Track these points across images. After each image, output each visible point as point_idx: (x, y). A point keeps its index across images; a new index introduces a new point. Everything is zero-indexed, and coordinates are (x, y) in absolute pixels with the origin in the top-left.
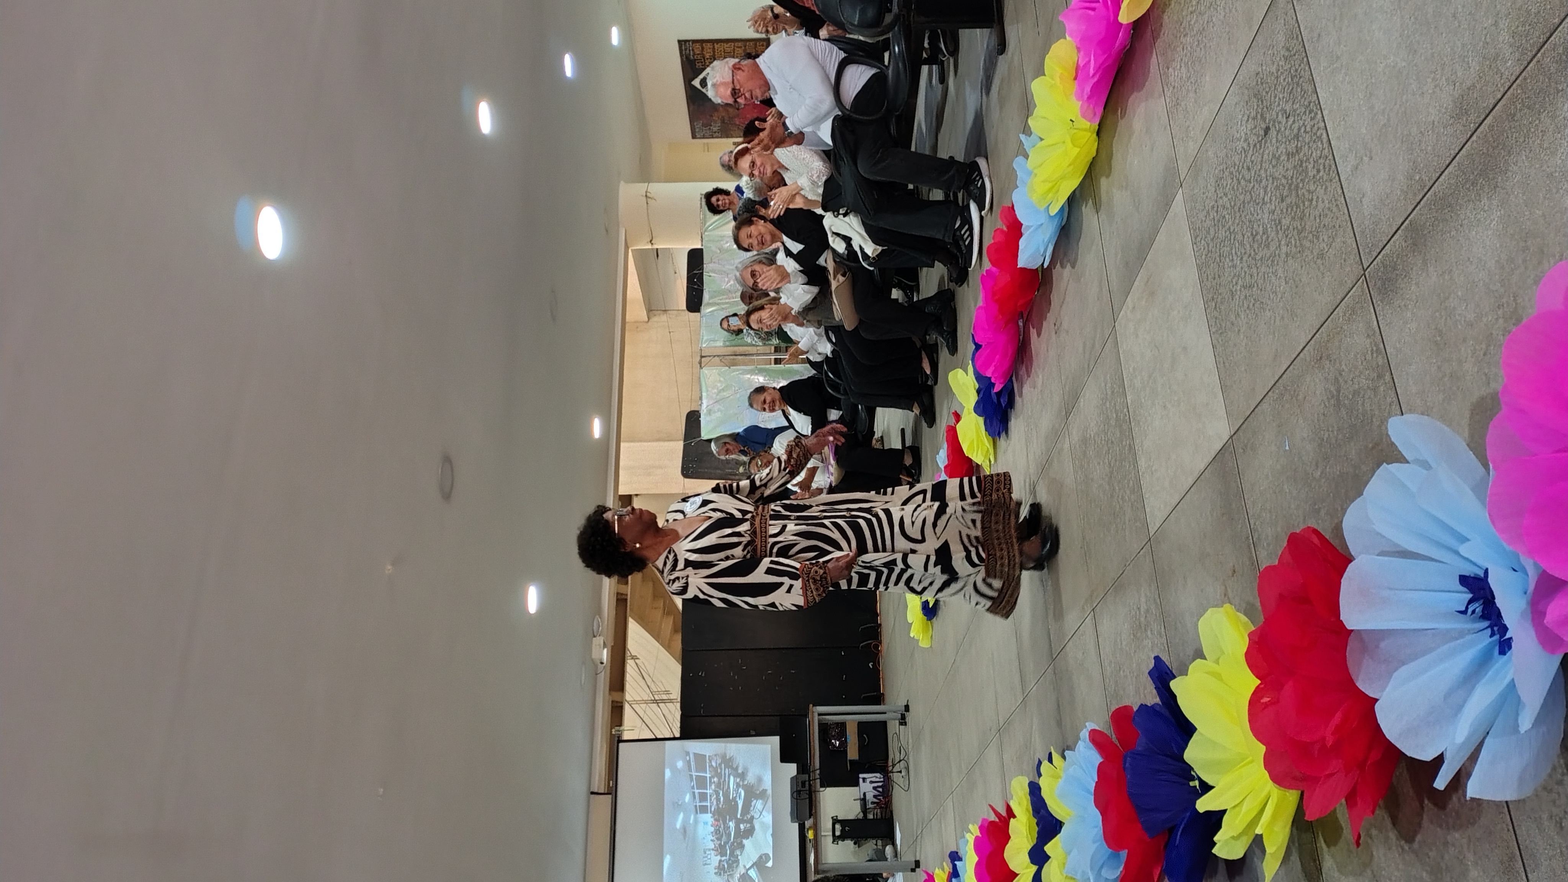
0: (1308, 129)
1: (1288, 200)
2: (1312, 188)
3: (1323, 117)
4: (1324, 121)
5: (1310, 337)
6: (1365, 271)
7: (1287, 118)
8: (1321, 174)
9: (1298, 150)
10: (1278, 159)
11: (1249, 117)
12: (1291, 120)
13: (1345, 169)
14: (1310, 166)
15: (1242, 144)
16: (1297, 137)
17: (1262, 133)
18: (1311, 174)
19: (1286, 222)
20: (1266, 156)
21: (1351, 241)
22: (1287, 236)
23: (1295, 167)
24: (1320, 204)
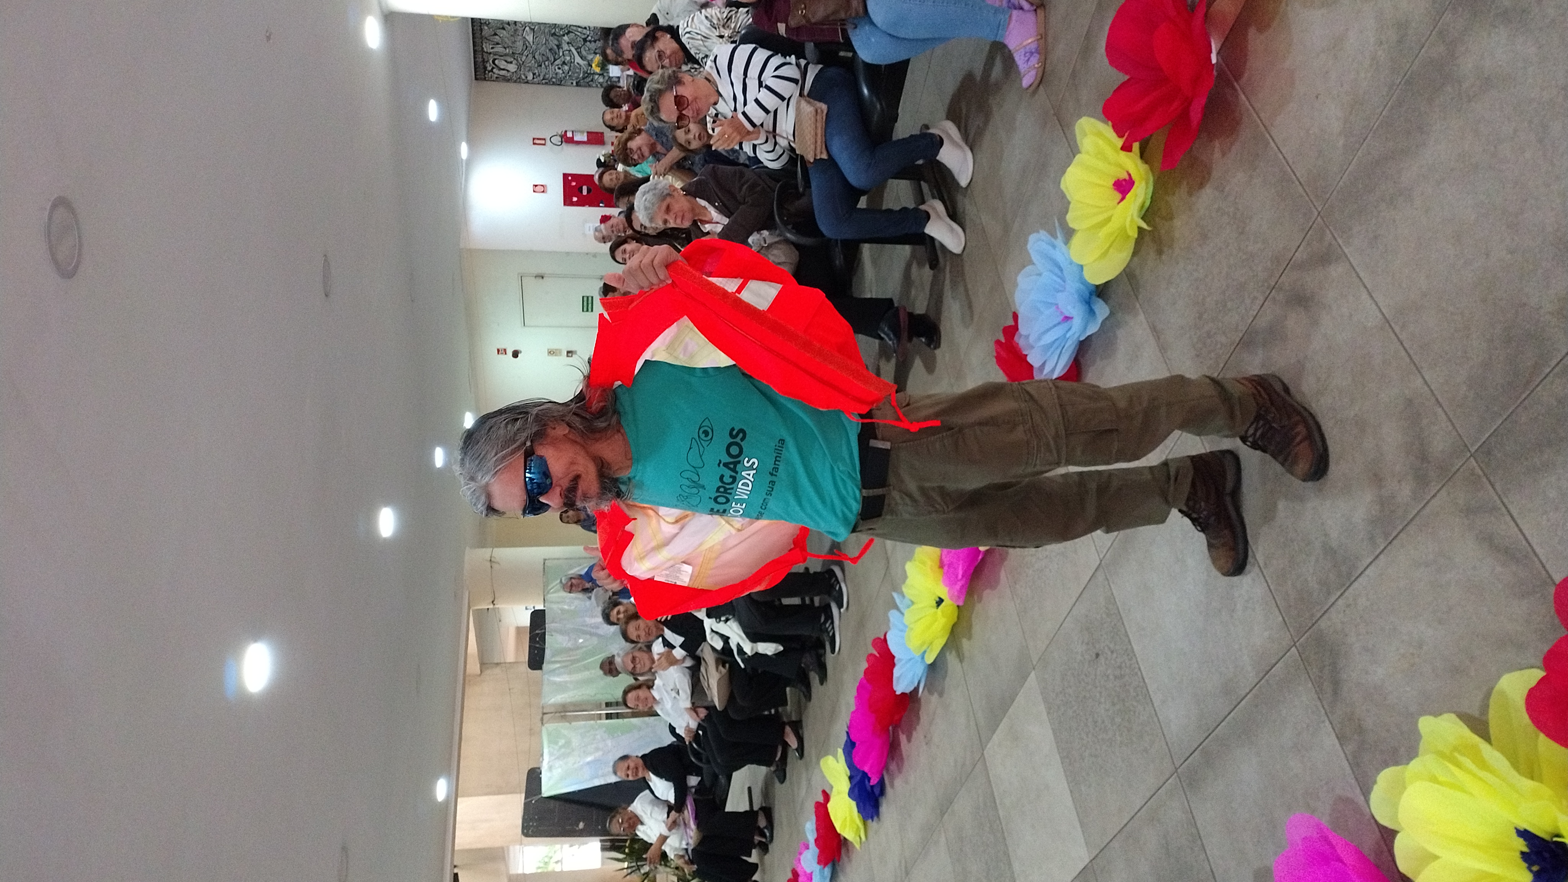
0: (1128, 665)
1: (1118, 707)
2: (1135, 704)
3: (1137, 661)
4: (1138, 664)
5: (1144, 803)
6: (1176, 769)
7: (1112, 652)
8: (1140, 697)
9: (1122, 676)
10: (1108, 677)
11: (1083, 642)
12: (1115, 655)
13: (1157, 699)
14: (1132, 691)
15: (1079, 657)
16: (1120, 667)
17: (1094, 656)
18: (1133, 694)
19: (1118, 720)
20: (1098, 673)
21: (1165, 747)
22: (1120, 730)
23: (1121, 686)
24: (1141, 717)
